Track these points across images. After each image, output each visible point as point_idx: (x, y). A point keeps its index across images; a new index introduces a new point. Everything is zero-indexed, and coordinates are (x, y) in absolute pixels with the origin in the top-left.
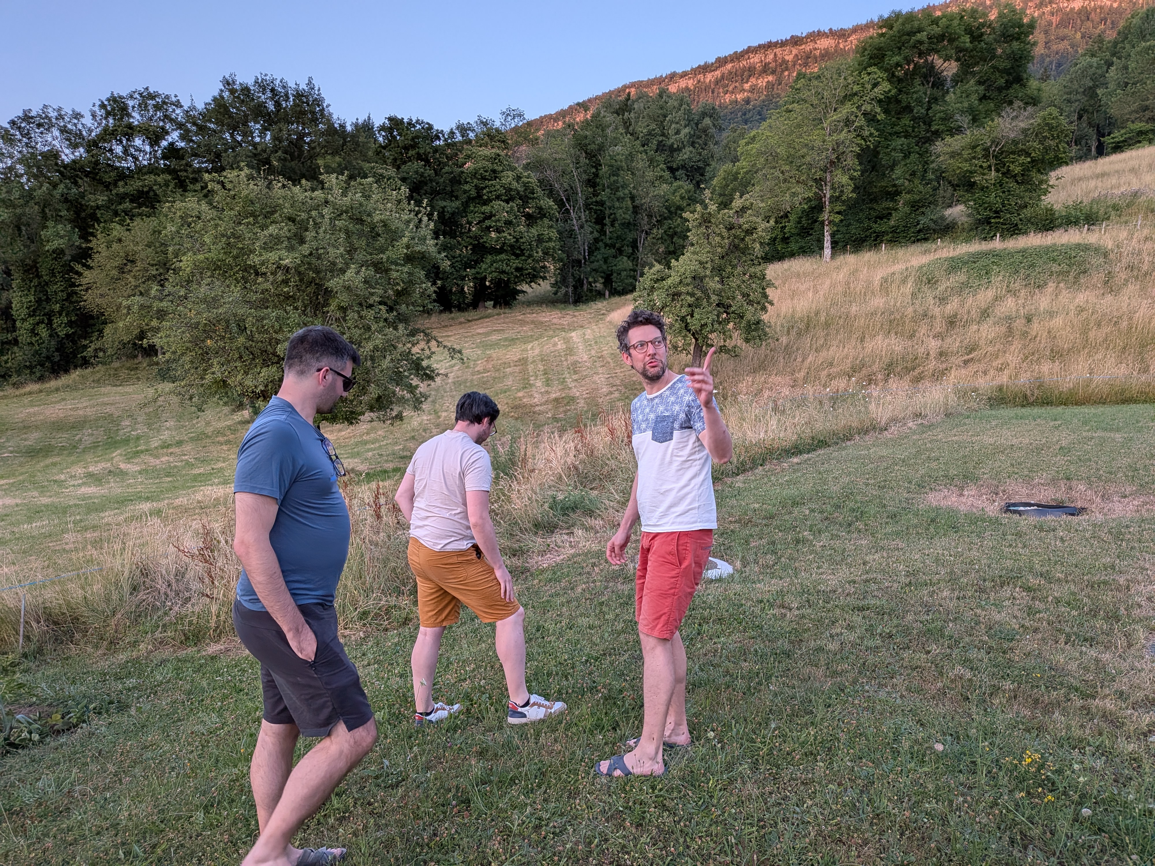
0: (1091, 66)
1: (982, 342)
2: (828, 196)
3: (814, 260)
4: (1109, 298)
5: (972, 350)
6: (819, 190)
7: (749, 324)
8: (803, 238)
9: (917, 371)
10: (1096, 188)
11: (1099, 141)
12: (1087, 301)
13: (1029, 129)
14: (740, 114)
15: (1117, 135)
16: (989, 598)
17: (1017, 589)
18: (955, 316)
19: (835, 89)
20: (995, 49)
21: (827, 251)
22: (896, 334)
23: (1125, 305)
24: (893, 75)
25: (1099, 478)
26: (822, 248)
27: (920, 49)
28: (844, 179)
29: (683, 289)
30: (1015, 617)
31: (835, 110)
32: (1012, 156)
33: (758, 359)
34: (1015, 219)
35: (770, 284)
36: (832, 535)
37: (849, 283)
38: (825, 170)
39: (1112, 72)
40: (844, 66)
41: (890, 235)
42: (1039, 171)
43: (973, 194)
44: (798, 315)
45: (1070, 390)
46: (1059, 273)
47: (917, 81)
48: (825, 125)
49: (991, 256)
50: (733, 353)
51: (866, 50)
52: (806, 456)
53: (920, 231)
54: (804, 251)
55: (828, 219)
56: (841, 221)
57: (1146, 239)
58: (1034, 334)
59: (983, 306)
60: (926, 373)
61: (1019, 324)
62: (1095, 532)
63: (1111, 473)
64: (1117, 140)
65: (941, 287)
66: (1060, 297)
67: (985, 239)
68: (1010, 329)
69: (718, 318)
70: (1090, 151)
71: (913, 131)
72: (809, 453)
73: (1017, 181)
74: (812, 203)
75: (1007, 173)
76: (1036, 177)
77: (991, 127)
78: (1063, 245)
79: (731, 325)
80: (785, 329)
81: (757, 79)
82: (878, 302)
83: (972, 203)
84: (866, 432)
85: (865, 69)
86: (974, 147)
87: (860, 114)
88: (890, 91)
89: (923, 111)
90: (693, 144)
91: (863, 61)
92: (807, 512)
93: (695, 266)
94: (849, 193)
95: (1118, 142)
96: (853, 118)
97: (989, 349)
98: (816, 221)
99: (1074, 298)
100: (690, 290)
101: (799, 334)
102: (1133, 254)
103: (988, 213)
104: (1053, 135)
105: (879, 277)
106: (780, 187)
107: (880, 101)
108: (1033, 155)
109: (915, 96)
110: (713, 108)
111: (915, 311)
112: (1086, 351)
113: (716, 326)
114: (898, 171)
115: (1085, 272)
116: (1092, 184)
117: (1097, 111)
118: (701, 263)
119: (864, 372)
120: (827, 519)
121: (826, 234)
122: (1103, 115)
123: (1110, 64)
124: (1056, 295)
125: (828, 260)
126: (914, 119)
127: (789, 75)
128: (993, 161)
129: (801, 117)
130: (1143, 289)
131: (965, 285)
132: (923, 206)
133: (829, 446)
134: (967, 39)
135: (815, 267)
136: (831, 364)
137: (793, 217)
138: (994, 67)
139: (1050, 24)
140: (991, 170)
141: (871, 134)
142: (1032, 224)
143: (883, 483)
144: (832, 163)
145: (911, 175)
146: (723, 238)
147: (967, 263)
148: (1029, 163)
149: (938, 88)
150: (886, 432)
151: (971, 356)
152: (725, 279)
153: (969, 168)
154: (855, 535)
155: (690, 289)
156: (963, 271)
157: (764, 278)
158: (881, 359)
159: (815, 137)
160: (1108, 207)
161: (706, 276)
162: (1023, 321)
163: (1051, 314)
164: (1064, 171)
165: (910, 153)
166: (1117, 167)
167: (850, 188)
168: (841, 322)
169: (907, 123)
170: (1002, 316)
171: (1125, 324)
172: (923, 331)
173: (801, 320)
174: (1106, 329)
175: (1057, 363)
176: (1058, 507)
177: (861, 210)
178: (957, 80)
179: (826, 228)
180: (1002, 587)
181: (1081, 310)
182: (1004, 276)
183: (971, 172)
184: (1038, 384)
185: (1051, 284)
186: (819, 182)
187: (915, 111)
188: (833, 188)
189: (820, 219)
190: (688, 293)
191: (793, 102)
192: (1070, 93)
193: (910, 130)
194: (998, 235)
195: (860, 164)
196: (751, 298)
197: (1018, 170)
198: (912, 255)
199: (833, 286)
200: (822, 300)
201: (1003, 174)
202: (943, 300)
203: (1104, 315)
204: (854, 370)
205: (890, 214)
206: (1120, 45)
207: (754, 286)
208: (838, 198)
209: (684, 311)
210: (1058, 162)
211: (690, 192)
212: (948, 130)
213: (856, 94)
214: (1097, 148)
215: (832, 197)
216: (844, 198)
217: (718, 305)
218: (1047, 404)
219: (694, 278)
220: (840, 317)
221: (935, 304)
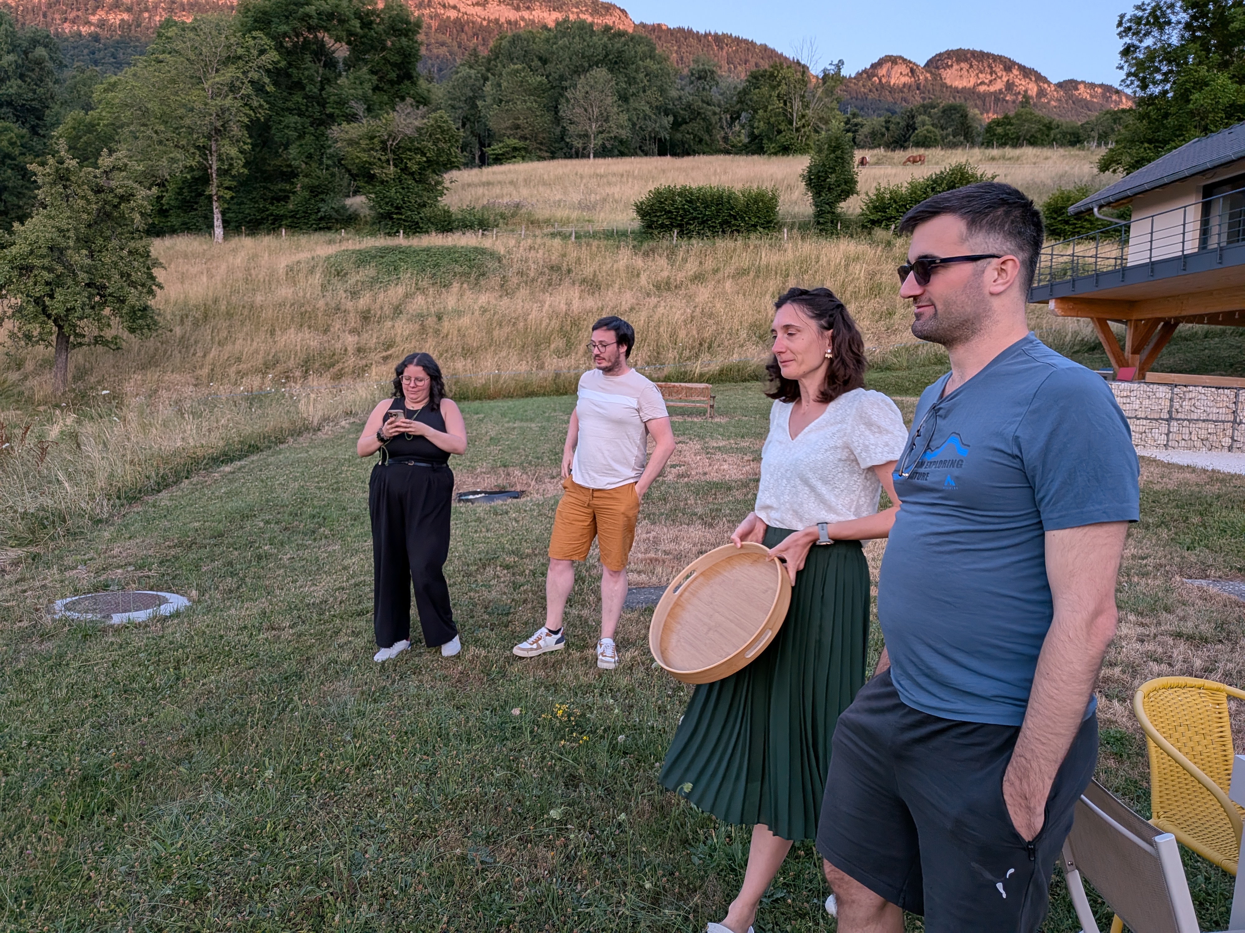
0: (470, 77)
1: (398, 339)
2: (215, 167)
3: (203, 239)
4: (506, 300)
5: (390, 347)
6: (204, 159)
7: (133, 310)
8: (185, 212)
9: (337, 367)
10: (484, 195)
11: (482, 151)
12: (489, 303)
13: (423, 129)
14: (86, 51)
15: (496, 148)
16: (476, 581)
17: (498, 568)
18: (369, 311)
19: (216, 48)
20: (386, 40)
21: (219, 231)
22: (309, 327)
23: (519, 307)
24: (282, 46)
25: (530, 463)
26: (211, 226)
27: (308, 23)
28: (233, 152)
29: (37, 262)
30: (505, 593)
31: (217, 71)
32: (409, 153)
33: (146, 352)
34: (416, 218)
35: (156, 263)
36: (297, 545)
37: (249, 269)
38: (209, 137)
39: (488, 87)
40: (224, 23)
41: (290, 220)
42: (434, 172)
43: (374, 186)
44: (191, 303)
45: (483, 385)
46: (462, 274)
47: (308, 57)
48: (206, 86)
49: (397, 252)
50: (114, 345)
51: (249, 10)
52: (238, 464)
53: (321, 219)
54: (188, 228)
55: (216, 194)
56: (232, 198)
57: (531, 248)
58: (445, 331)
59: (395, 302)
60: (347, 370)
61: (431, 321)
62: (540, 511)
63: (538, 458)
64: (496, 152)
65: (352, 281)
66: (465, 298)
67: (389, 234)
68: (423, 327)
69: (90, 301)
70: (474, 158)
71: (307, 110)
72: (240, 460)
73: (414, 179)
74: (195, 173)
75: (405, 170)
76: (433, 178)
77: (386, 119)
78: (462, 247)
79: (107, 311)
80: (178, 318)
81: (107, 13)
82: (285, 292)
83: (373, 196)
84: (300, 434)
85: (250, 31)
86: (372, 138)
87: (246, 81)
88: (279, 62)
89: (316, 90)
90: (22, 77)
91: (246, 22)
92: (262, 524)
93: (51, 234)
94: (239, 168)
95: (498, 155)
96: (238, 83)
97: (406, 345)
98: (201, 195)
99: (477, 299)
100: (47, 264)
101: (196, 324)
102: (521, 261)
103: (389, 208)
104: (444, 138)
105: (283, 265)
106: (155, 150)
107: (268, 71)
108: (428, 155)
109: (306, 73)
110: (48, 36)
111: (327, 304)
112: (493, 348)
113: (88, 311)
114: (293, 151)
115: (484, 275)
116: (480, 191)
117: (478, 122)
118: (60, 230)
119: (279, 368)
120: (286, 529)
121: (215, 211)
122: (483, 126)
123: (486, 79)
124: (461, 295)
125: (220, 241)
126: (306, 97)
127: (150, 18)
128: (391, 156)
129: (175, 72)
130: (532, 293)
131: (374, 280)
132: (322, 193)
133: (261, 451)
134: (357, 23)
135: (205, 247)
136: (239, 360)
137: (171, 187)
138: (384, 58)
139: (430, 27)
140: (389, 164)
141: (261, 106)
142: (432, 223)
143: (335, 486)
144: (217, 131)
145: (307, 157)
146: (88, 202)
147: (375, 257)
148: (425, 162)
149: (330, 69)
150: (319, 433)
151: (389, 352)
152: (96, 254)
153: (368, 159)
154: (323, 541)
155: (46, 262)
156: (372, 265)
157: (148, 256)
158: (296, 355)
159: (195, 97)
160: (496, 215)
161: (68, 248)
162: (435, 319)
163: (459, 314)
164: (454, 174)
165: (304, 133)
166: (500, 177)
167: (241, 163)
168: (246, 312)
169: (300, 100)
170: (414, 313)
171: (522, 324)
172: (337, 326)
173: (197, 307)
174: (507, 329)
175: (469, 361)
176: (501, 492)
177: (255, 188)
178: (349, 64)
179: (215, 204)
180: (485, 569)
181: (484, 310)
182: (412, 274)
183: (370, 164)
184: (454, 380)
185: (455, 284)
186: (203, 150)
187: (307, 89)
188: (220, 159)
189: (207, 193)
190: (43, 268)
191: (164, 52)
192: (454, 99)
193: (303, 108)
194: (402, 232)
195: (251, 137)
196: (133, 278)
197: (415, 168)
198: (316, 243)
199: (231, 270)
200: (219, 286)
201: (401, 169)
202: (354, 294)
203: (504, 316)
204: (268, 366)
205: (288, 197)
206: (493, 62)
207: (136, 264)
208: (226, 172)
209: (39, 291)
210: (450, 165)
211: (23, 137)
212: (343, 116)
213: (240, 58)
214: (480, 157)
215: (219, 169)
216: (234, 172)
217: (88, 285)
218: (464, 399)
219: (51, 249)
220: (244, 307)
221: (346, 298)
